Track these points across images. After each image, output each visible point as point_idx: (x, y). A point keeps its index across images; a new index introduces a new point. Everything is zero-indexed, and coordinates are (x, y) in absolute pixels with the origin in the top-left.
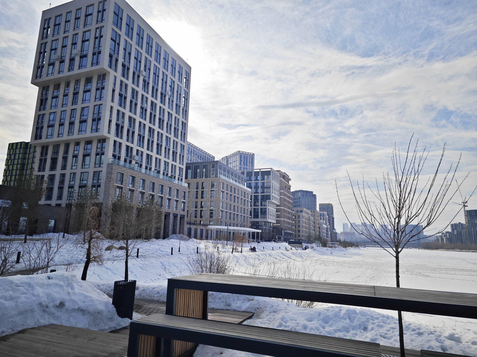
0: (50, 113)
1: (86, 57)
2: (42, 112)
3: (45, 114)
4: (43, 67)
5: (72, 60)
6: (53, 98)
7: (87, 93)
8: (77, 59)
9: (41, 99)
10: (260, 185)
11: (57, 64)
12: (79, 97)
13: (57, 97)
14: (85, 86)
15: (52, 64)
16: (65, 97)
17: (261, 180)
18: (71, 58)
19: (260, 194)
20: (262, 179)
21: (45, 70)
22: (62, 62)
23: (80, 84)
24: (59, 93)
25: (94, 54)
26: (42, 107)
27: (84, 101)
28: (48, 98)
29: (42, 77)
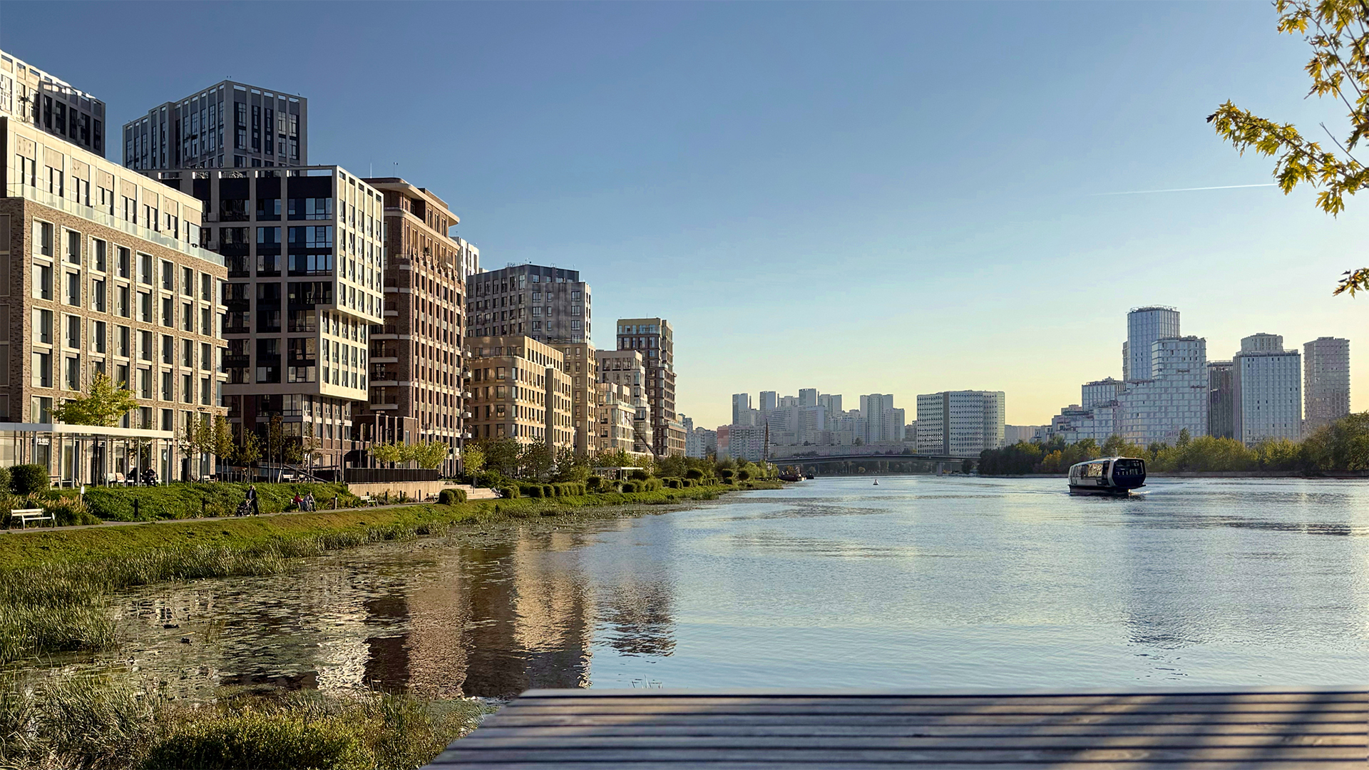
10: (282, 238)
17: (290, 218)
19: (284, 280)
20: (293, 212)
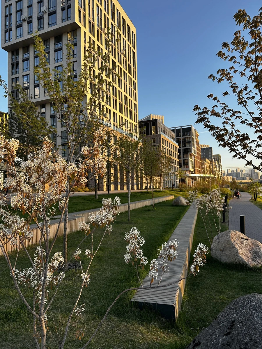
0: (23, 76)
1: (55, 13)
2: (15, 76)
3: (18, 77)
4: (11, 30)
5: (40, 19)
6: (23, 61)
7: (58, 52)
8: (46, 17)
9: (12, 63)
11: (25, 24)
12: (51, 56)
13: (27, 59)
14: (55, 45)
15: (19, 26)
16: (36, 59)
18: (38, 17)
21: (13, 33)
22: (30, 22)
23: (50, 43)
24: (29, 55)
25: (63, 9)
26: (14, 71)
27: (56, 60)
28: (18, 61)
29: (11, 40)
